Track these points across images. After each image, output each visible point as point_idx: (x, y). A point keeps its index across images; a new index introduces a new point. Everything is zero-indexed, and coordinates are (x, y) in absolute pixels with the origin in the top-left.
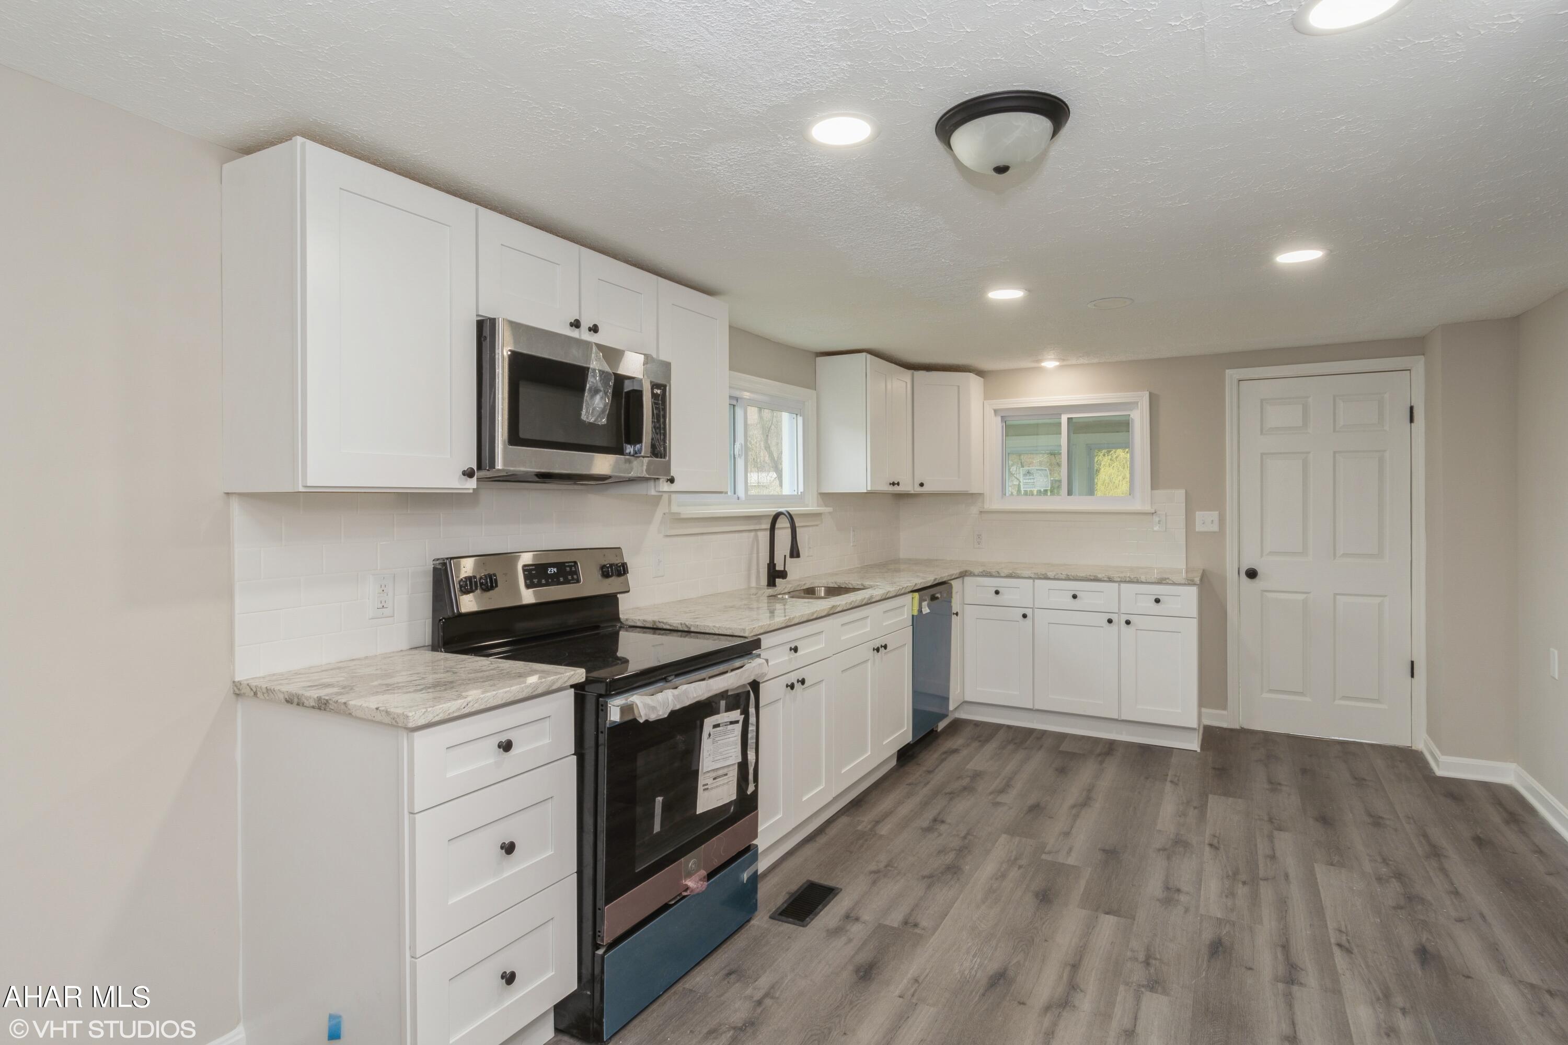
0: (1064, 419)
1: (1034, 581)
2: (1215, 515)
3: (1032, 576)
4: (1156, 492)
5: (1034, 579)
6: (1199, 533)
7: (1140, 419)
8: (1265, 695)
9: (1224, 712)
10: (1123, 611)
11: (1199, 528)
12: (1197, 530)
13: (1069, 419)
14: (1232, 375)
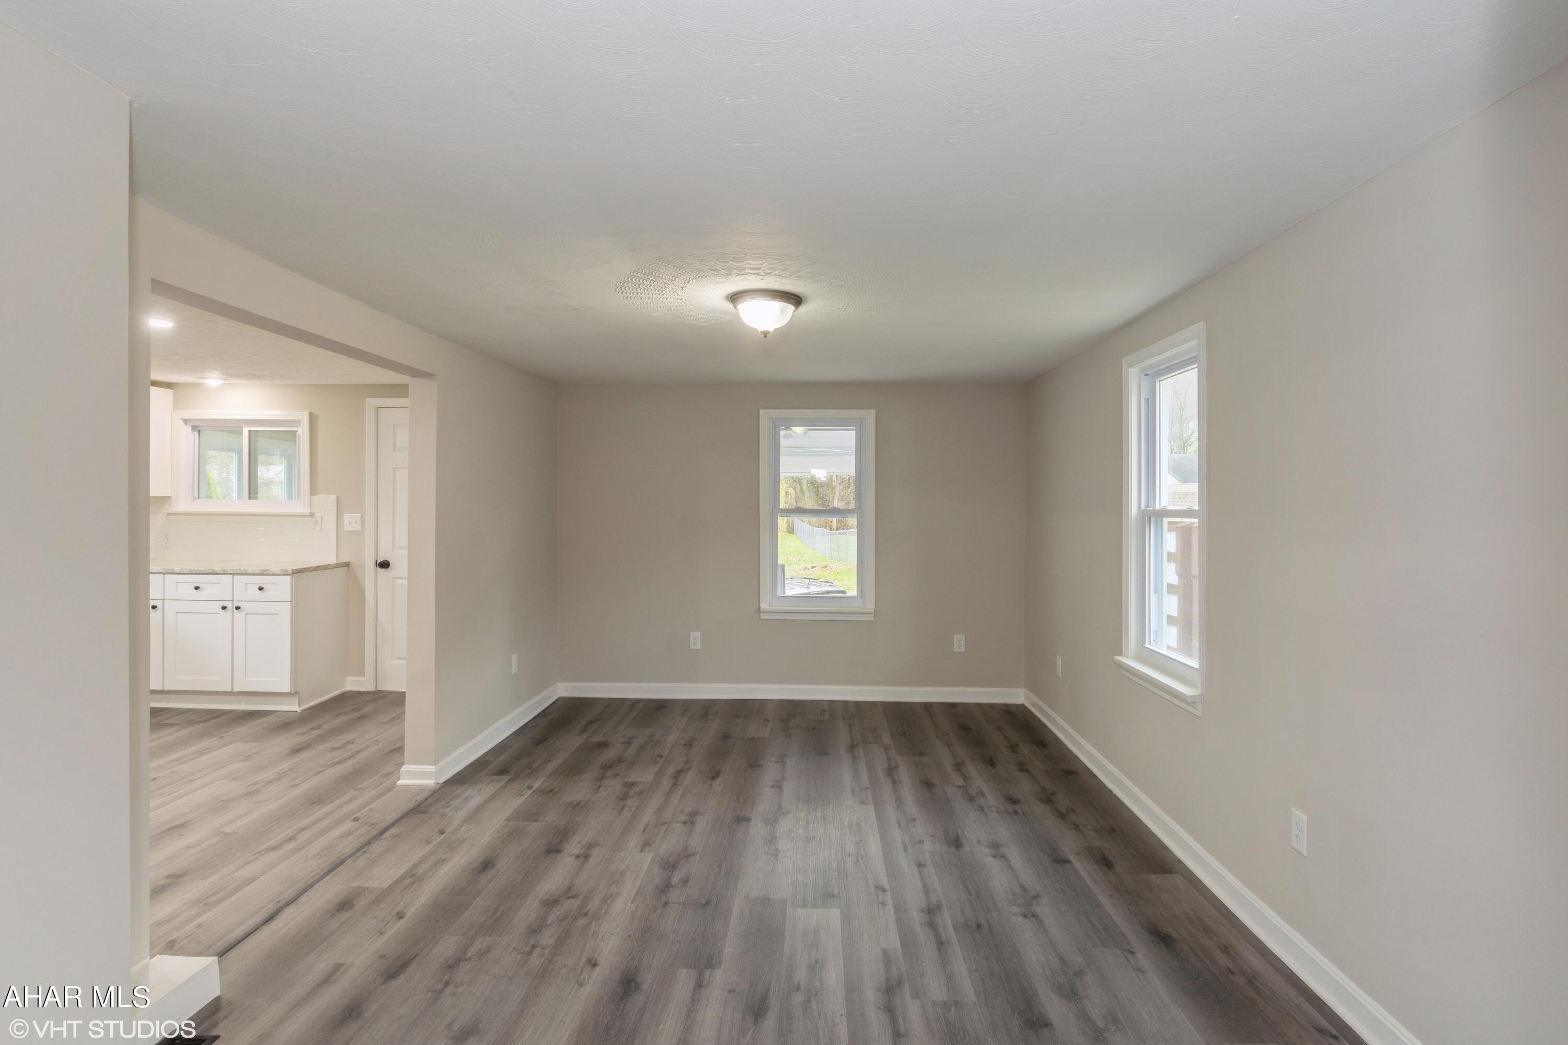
0: (246, 430)
1: (164, 576)
2: (357, 516)
3: (162, 571)
4: (314, 497)
5: (164, 574)
6: (348, 532)
7: (303, 431)
8: (394, 662)
9: (362, 679)
10: (235, 599)
11: (347, 527)
12: (345, 530)
13: (250, 431)
14: (372, 402)
